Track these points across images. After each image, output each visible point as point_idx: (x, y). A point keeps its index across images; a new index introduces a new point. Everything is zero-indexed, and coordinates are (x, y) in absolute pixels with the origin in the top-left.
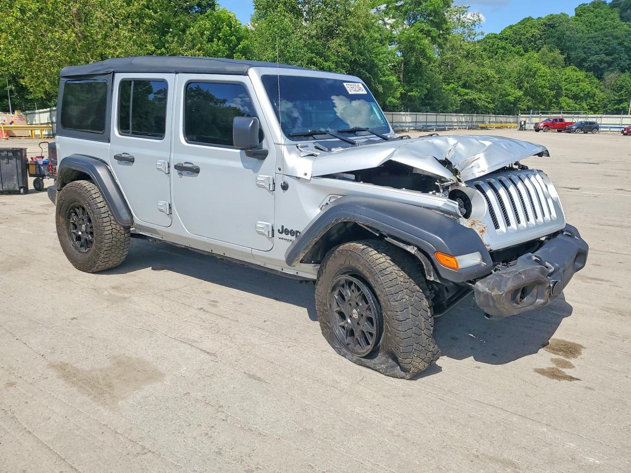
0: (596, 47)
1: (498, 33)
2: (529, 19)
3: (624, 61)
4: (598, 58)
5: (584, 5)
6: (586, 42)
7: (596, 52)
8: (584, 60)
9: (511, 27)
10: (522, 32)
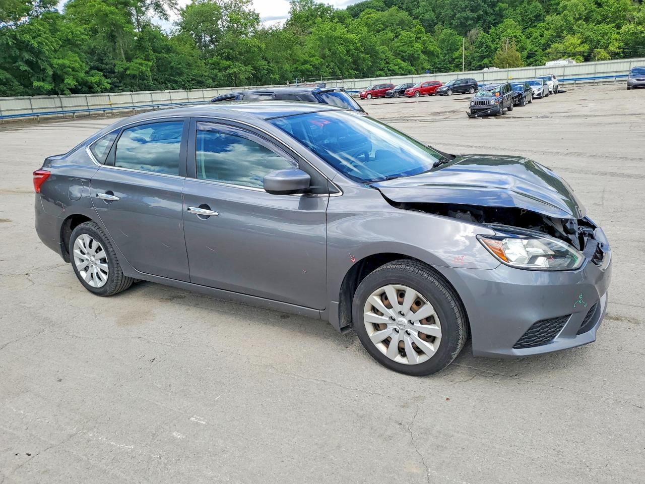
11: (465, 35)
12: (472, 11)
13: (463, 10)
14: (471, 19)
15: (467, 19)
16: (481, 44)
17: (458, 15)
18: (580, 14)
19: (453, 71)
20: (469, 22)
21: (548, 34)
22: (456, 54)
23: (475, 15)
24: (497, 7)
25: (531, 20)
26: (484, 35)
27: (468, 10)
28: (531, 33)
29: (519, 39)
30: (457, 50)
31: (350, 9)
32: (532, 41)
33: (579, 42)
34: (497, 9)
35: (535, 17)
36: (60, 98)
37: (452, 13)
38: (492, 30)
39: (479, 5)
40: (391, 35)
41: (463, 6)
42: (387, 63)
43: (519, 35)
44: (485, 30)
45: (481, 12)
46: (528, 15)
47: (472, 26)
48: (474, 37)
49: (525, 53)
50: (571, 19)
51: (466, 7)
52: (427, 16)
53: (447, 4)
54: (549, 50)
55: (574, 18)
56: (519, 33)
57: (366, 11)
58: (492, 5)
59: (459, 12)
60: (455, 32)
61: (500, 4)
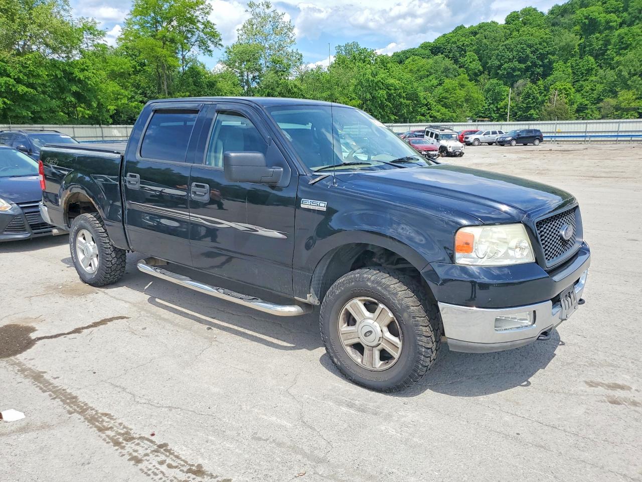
0: (510, 55)
1: (432, 42)
2: (461, 27)
3: (539, 68)
4: (512, 66)
5: (514, 12)
7: (509, 59)
8: (499, 67)
9: (444, 36)
10: (454, 40)
11: (512, 86)
12: (520, 62)
13: (510, 60)
14: (519, 70)
15: (514, 70)
16: (528, 95)
17: (506, 65)
18: (635, 70)
19: (497, 121)
20: (517, 73)
21: (600, 87)
22: (502, 104)
23: (523, 66)
24: (546, 59)
25: (582, 73)
26: (532, 87)
27: (515, 61)
28: (582, 86)
29: (568, 92)
30: (502, 100)
31: (396, 55)
32: (582, 95)
33: (634, 97)
34: (547, 61)
35: (586, 70)
36: (101, 128)
37: (499, 63)
38: (540, 82)
39: (528, 56)
40: (435, 82)
41: (510, 57)
42: (429, 109)
43: (569, 88)
44: (534, 82)
45: (529, 63)
46: (580, 68)
47: (520, 77)
48: (521, 89)
49: (575, 106)
50: (625, 73)
51: (514, 58)
52: (472, 66)
53: (495, 55)
54: (601, 104)
55: (629, 74)
56: (569, 85)
57: (411, 58)
58: (542, 57)
59: (506, 62)
60: (501, 82)
61: (550, 56)
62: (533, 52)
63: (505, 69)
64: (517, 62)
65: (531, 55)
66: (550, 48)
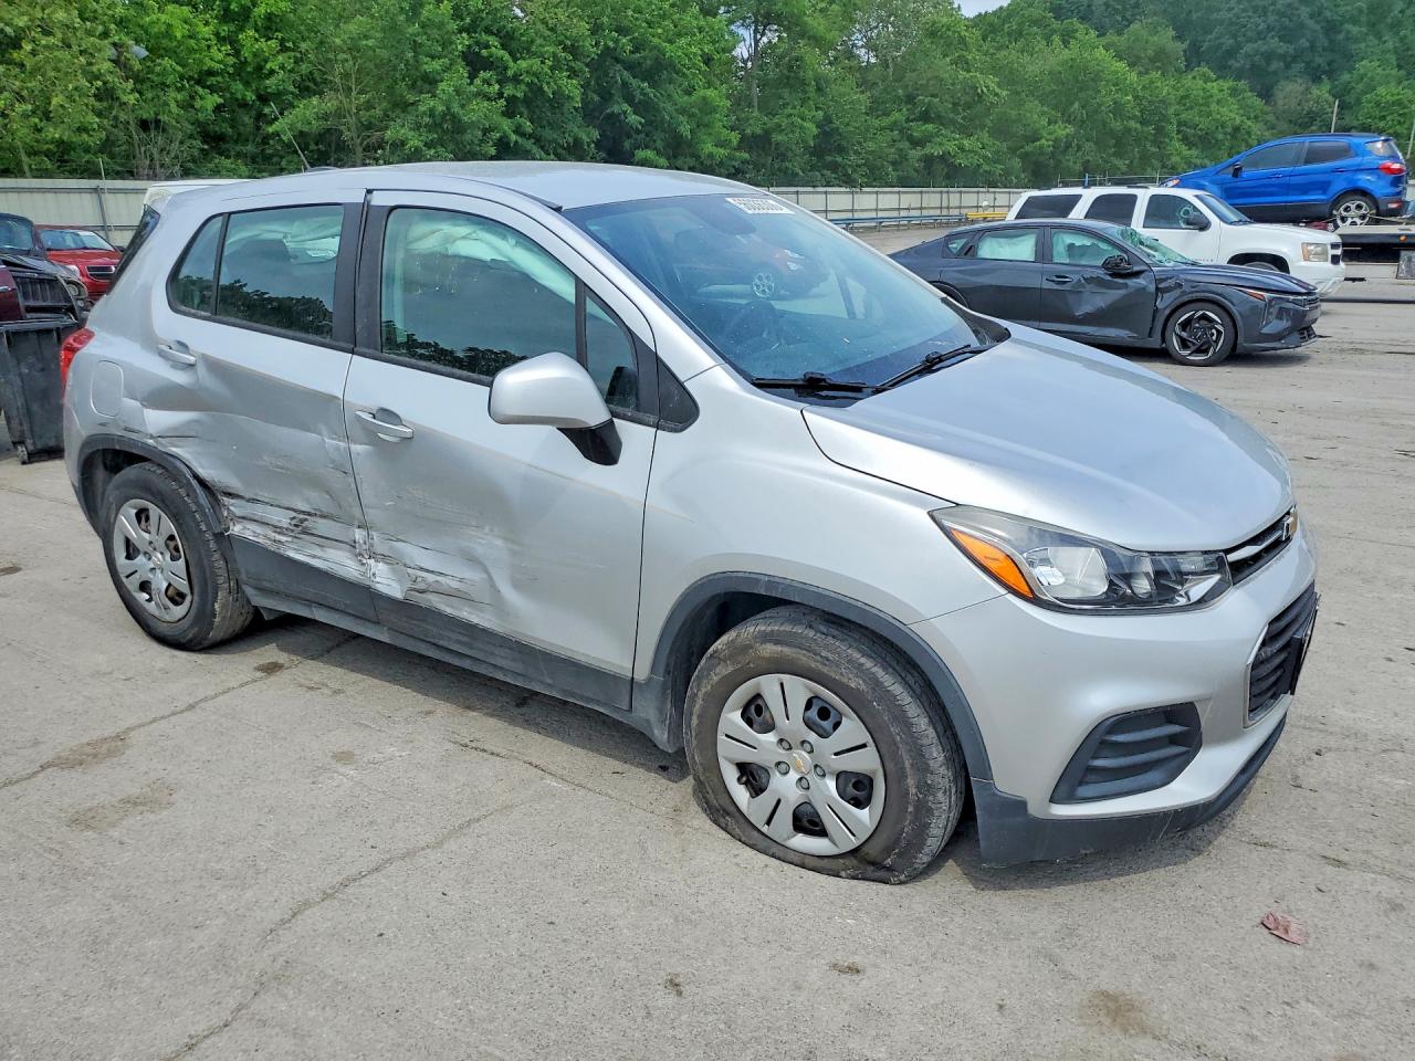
0: (1259, 22)
3: (1321, 56)
4: (1264, 48)
6: (1236, 10)
7: (1259, 33)
8: (1231, 53)
11: (1266, 94)
12: (1282, 39)
13: (1261, 36)
14: (1282, 57)
15: (1269, 56)
17: (1248, 48)
20: (1275, 65)
24: (1340, 32)
27: (1273, 37)
29: (1406, 110)
34: (1340, 37)
37: (1231, 42)
39: (1302, 26)
41: (1261, 28)
45: (1304, 43)
47: (1282, 75)
51: (1269, 29)
53: (1221, 22)
58: (1331, 28)
59: (1249, 40)
60: (1243, 84)
61: (1348, 26)
62: (1312, 16)
63: (1247, 55)
64: (1277, 39)
65: (1310, 23)
66: (1349, 8)
